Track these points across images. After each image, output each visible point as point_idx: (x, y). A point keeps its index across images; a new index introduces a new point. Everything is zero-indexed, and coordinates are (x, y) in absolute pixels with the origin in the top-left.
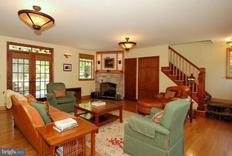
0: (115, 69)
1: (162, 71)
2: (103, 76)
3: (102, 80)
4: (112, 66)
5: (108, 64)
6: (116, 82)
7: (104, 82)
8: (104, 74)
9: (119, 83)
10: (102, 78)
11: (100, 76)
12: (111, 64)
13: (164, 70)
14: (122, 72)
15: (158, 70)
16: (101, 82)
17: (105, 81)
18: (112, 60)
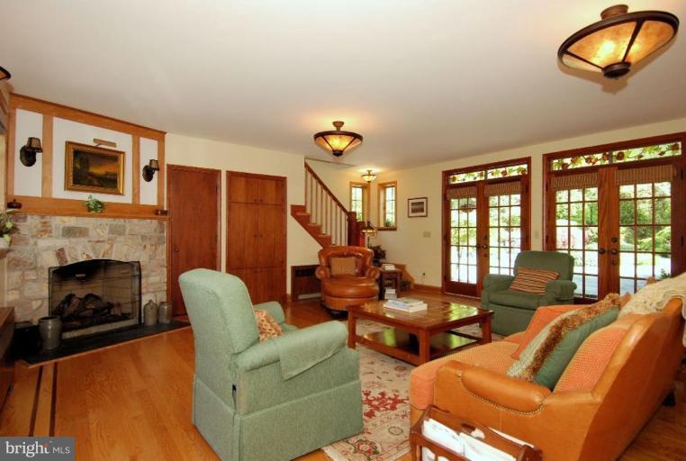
0: (127, 198)
1: (294, 214)
2: (69, 232)
3: (60, 253)
4: (110, 183)
5: (92, 175)
6: (137, 254)
7: (70, 262)
8: (71, 221)
9: (151, 258)
10: (61, 242)
11: (45, 230)
12: (107, 174)
13: (299, 214)
14: (157, 212)
15: (284, 211)
16: (55, 263)
17: (80, 252)
18: (113, 157)
